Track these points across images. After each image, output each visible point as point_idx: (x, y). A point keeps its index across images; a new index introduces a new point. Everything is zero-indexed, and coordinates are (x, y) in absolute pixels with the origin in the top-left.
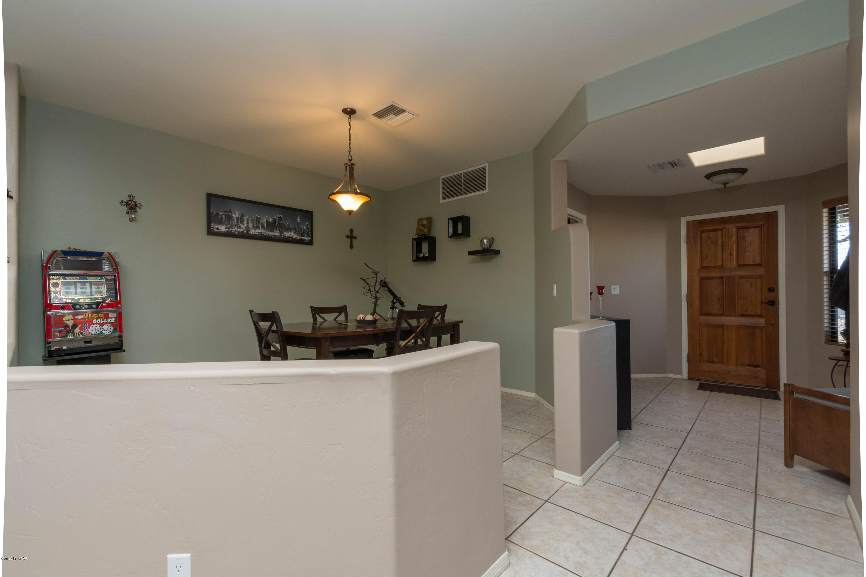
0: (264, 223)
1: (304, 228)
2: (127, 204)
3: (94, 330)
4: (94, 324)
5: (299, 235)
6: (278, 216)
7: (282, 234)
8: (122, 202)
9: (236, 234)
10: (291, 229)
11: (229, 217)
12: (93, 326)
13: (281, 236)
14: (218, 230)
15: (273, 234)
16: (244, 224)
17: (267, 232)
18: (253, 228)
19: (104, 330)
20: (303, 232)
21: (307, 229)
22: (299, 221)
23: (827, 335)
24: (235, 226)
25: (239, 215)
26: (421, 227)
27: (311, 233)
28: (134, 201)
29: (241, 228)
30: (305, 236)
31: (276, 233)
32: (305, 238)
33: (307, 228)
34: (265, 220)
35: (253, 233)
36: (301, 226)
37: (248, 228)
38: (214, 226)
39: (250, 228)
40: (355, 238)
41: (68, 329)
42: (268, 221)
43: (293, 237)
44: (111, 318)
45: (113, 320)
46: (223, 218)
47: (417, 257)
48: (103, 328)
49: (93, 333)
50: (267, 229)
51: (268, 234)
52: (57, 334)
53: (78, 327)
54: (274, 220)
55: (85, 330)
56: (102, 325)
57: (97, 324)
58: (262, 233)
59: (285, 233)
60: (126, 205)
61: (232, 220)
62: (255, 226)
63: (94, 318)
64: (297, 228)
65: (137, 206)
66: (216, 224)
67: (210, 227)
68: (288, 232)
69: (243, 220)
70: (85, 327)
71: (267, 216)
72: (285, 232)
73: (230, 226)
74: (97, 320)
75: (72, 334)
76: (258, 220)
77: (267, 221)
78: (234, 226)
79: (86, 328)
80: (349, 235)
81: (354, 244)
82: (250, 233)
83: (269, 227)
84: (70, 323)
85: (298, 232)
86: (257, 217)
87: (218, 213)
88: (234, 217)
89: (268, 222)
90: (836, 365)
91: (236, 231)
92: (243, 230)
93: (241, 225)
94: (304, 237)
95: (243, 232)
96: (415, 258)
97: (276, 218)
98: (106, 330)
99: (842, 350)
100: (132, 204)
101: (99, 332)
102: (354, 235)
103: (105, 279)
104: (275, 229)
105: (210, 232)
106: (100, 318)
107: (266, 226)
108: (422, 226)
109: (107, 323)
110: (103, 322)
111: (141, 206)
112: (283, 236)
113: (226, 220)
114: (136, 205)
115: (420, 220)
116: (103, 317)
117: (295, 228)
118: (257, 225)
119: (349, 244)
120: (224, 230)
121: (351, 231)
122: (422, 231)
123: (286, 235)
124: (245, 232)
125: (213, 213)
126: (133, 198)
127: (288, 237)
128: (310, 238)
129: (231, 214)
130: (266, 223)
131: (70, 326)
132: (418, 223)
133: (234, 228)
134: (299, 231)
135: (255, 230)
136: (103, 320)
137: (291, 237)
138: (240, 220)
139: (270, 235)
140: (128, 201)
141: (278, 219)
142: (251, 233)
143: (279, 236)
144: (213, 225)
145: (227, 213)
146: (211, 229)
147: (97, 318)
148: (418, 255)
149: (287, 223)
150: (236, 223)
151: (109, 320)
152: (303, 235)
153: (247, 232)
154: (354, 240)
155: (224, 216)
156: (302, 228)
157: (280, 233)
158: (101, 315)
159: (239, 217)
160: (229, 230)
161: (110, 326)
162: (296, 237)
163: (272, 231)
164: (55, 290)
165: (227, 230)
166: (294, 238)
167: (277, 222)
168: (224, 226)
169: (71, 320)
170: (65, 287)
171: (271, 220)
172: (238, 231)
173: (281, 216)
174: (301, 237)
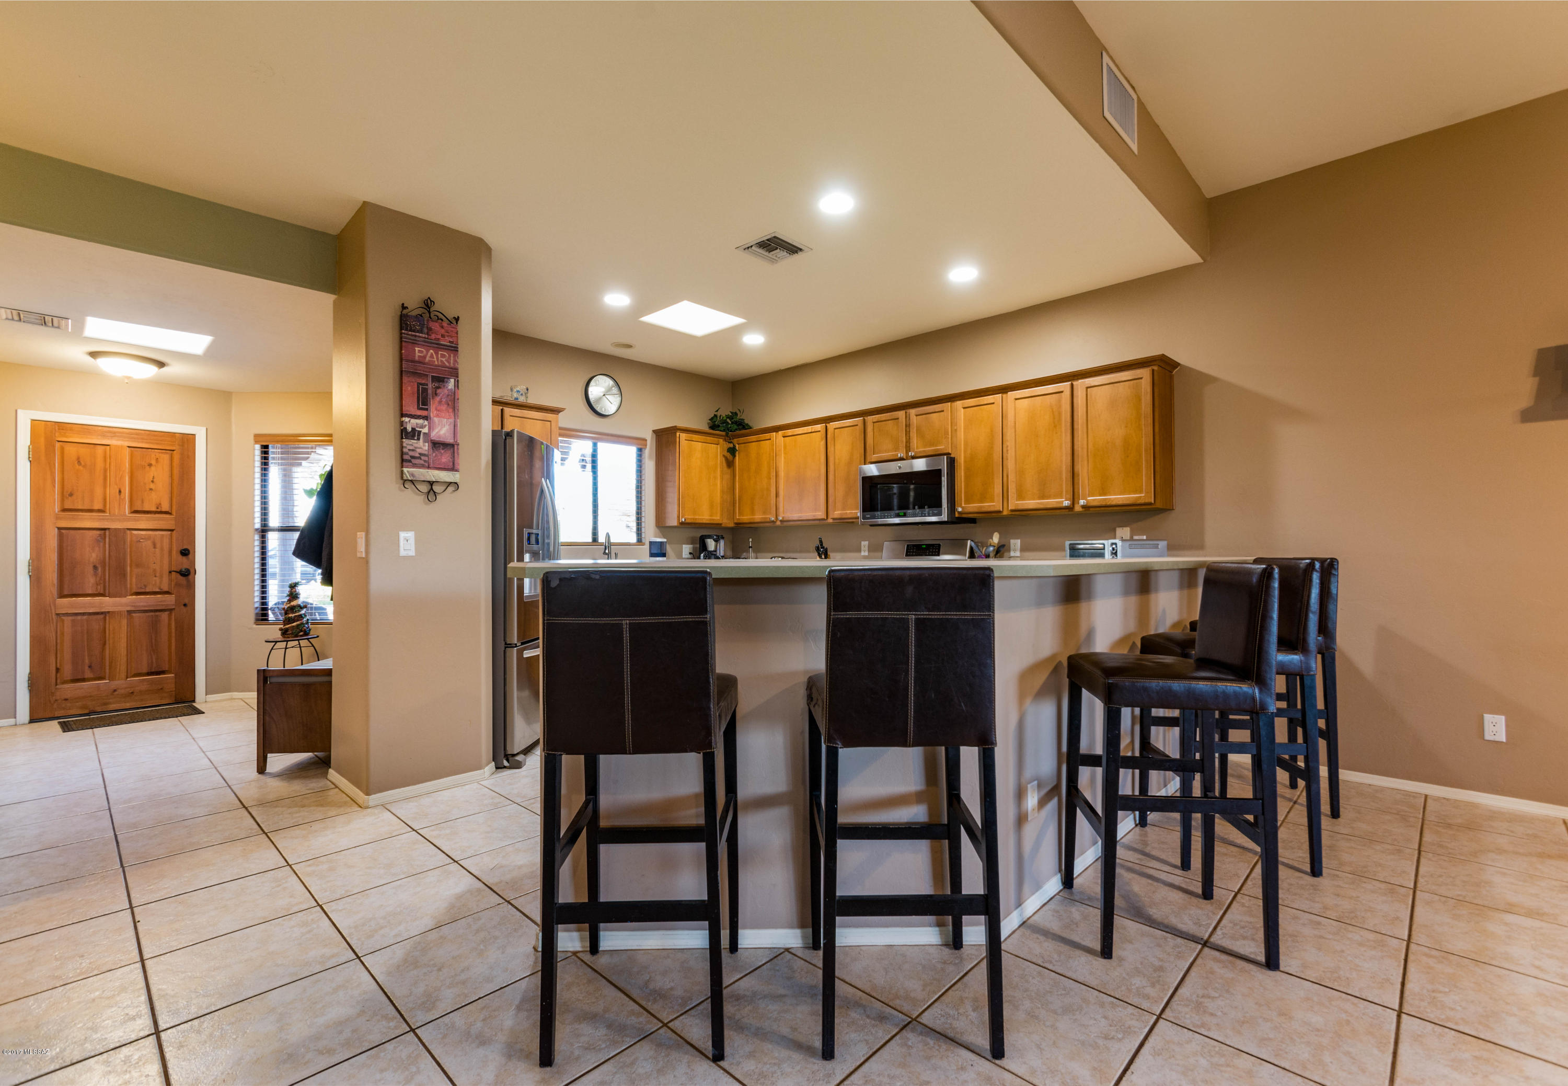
23: (257, 614)
90: (272, 649)
99: (281, 629)
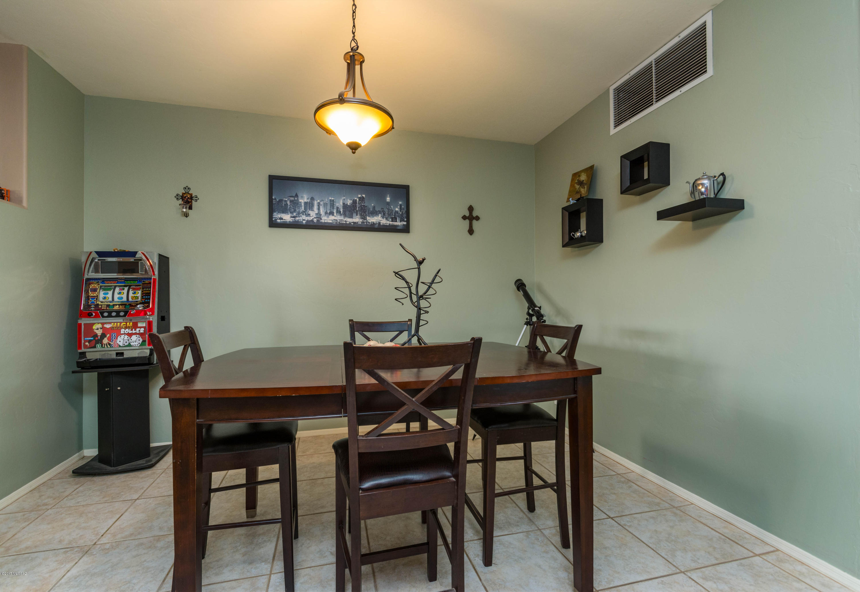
0: (340, 207)
1: (397, 209)
2: (183, 198)
3: (122, 341)
4: (123, 334)
5: (389, 220)
6: (359, 196)
7: (364, 219)
8: (177, 195)
9: (304, 224)
10: (378, 212)
11: (295, 203)
12: (121, 337)
13: (363, 222)
14: (282, 220)
15: (352, 221)
16: (313, 211)
17: (344, 218)
18: (325, 214)
19: (132, 342)
20: (395, 215)
21: (401, 211)
22: (389, 201)
24: (303, 214)
25: (308, 199)
26: (577, 187)
27: (407, 215)
28: (189, 194)
29: (310, 216)
30: (398, 221)
31: (357, 219)
32: (399, 223)
33: (401, 209)
34: (341, 204)
35: (326, 221)
36: (392, 207)
37: (319, 215)
38: (277, 215)
39: (322, 215)
40: (477, 218)
41: (97, 339)
42: (346, 204)
43: (379, 223)
44: (141, 327)
45: (142, 330)
46: (288, 204)
47: (571, 239)
48: (131, 340)
49: (121, 344)
50: (345, 215)
51: (345, 221)
52: (87, 344)
53: (106, 337)
54: (353, 201)
55: (113, 340)
56: (130, 335)
57: (125, 334)
58: (337, 220)
59: (368, 218)
60: (181, 198)
61: (299, 206)
62: (328, 212)
63: (122, 327)
64: (386, 210)
65: (193, 199)
66: (279, 212)
67: (272, 218)
68: (373, 217)
69: (313, 205)
70: (113, 337)
71: (345, 197)
72: (369, 216)
73: (297, 214)
74: (125, 330)
75: (100, 345)
76: (332, 203)
77: (344, 204)
78: (301, 214)
79: (114, 339)
80: (467, 214)
81: (474, 228)
82: (321, 221)
83: (347, 212)
84: (99, 332)
85: (387, 216)
86: (330, 200)
87: (281, 199)
88: (301, 202)
89: (345, 206)
91: (303, 220)
92: (313, 219)
93: (311, 212)
94: (396, 222)
95: (312, 221)
96: (567, 240)
97: (356, 199)
98: (134, 341)
100: (188, 197)
101: (127, 344)
102: (474, 214)
103: (143, 283)
104: (356, 214)
105: (273, 224)
106: (129, 328)
107: (343, 211)
108: (578, 185)
109: (136, 334)
110: (131, 332)
111: (197, 199)
112: (366, 222)
113: (291, 208)
114: (191, 198)
115: (576, 175)
116: (131, 327)
117: (383, 211)
118: (330, 210)
119: (468, 228)
120: (289, 220)
121: (471, 209)
122: (578, 192)
123: (370, 221)
124: (315, 220)
125: (275, 199)
126: (189, 190)
127: (373, 223)
128: (405, 223)
129: (298, 199)
130: (343, 207)
131: (99, 336)
132: (573, 180)
133: (301, 216)
134: (389, 215)
135: (328, 217)
136: (132, 330)
137: (378, 223)
138: (309, 205)
139: (348, 223)
140: (183, 194)
141: (359, 200)
142: (323, 221)
143: (360, 223)
144: (275, 214)
145: (292, 199)
146: (274, 219)
147: (125, 327)
148: (573, 234)
149: (371, 204)
150: (304, 209)
151: (138, 329)
152: (394, 219)
153: (318, 220)
154: (474, 222)
155: (288, 203)
156: (393, 210)
157: (362, 218)
158: (130, 324)
159: (307, 202)
160: (295, 220)
161: (139, 337)
162: (384, 222)
163: (351, 217)
164: (93, 295)
165: (292, 220)
166: (382, 224)
167: (358, 204)
168: (288, 214)
169: (99, 329)
170: (104, 292)
171: (349, 202)
172: (306, 219)
173: (364, 196)
174: (391, 223)
